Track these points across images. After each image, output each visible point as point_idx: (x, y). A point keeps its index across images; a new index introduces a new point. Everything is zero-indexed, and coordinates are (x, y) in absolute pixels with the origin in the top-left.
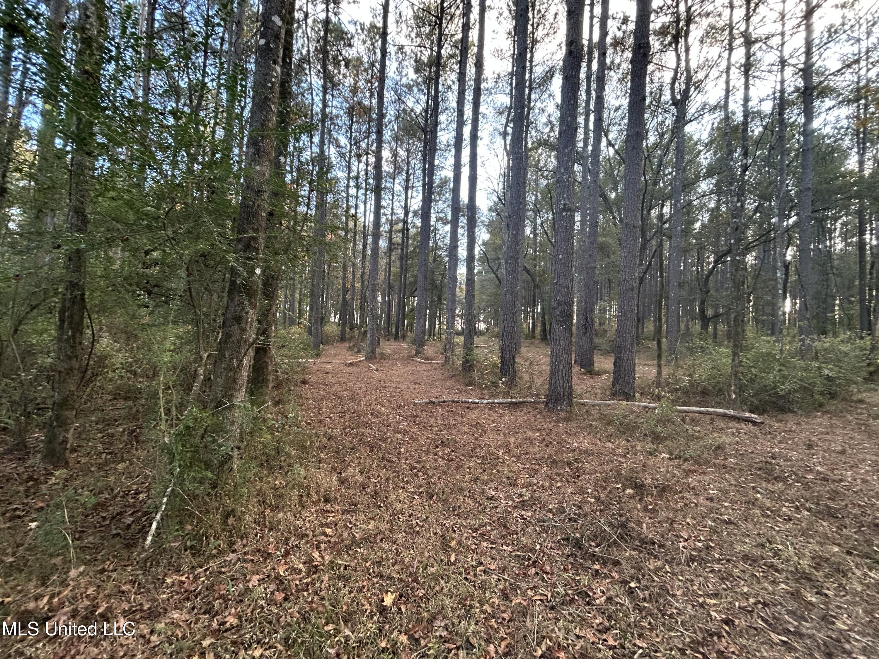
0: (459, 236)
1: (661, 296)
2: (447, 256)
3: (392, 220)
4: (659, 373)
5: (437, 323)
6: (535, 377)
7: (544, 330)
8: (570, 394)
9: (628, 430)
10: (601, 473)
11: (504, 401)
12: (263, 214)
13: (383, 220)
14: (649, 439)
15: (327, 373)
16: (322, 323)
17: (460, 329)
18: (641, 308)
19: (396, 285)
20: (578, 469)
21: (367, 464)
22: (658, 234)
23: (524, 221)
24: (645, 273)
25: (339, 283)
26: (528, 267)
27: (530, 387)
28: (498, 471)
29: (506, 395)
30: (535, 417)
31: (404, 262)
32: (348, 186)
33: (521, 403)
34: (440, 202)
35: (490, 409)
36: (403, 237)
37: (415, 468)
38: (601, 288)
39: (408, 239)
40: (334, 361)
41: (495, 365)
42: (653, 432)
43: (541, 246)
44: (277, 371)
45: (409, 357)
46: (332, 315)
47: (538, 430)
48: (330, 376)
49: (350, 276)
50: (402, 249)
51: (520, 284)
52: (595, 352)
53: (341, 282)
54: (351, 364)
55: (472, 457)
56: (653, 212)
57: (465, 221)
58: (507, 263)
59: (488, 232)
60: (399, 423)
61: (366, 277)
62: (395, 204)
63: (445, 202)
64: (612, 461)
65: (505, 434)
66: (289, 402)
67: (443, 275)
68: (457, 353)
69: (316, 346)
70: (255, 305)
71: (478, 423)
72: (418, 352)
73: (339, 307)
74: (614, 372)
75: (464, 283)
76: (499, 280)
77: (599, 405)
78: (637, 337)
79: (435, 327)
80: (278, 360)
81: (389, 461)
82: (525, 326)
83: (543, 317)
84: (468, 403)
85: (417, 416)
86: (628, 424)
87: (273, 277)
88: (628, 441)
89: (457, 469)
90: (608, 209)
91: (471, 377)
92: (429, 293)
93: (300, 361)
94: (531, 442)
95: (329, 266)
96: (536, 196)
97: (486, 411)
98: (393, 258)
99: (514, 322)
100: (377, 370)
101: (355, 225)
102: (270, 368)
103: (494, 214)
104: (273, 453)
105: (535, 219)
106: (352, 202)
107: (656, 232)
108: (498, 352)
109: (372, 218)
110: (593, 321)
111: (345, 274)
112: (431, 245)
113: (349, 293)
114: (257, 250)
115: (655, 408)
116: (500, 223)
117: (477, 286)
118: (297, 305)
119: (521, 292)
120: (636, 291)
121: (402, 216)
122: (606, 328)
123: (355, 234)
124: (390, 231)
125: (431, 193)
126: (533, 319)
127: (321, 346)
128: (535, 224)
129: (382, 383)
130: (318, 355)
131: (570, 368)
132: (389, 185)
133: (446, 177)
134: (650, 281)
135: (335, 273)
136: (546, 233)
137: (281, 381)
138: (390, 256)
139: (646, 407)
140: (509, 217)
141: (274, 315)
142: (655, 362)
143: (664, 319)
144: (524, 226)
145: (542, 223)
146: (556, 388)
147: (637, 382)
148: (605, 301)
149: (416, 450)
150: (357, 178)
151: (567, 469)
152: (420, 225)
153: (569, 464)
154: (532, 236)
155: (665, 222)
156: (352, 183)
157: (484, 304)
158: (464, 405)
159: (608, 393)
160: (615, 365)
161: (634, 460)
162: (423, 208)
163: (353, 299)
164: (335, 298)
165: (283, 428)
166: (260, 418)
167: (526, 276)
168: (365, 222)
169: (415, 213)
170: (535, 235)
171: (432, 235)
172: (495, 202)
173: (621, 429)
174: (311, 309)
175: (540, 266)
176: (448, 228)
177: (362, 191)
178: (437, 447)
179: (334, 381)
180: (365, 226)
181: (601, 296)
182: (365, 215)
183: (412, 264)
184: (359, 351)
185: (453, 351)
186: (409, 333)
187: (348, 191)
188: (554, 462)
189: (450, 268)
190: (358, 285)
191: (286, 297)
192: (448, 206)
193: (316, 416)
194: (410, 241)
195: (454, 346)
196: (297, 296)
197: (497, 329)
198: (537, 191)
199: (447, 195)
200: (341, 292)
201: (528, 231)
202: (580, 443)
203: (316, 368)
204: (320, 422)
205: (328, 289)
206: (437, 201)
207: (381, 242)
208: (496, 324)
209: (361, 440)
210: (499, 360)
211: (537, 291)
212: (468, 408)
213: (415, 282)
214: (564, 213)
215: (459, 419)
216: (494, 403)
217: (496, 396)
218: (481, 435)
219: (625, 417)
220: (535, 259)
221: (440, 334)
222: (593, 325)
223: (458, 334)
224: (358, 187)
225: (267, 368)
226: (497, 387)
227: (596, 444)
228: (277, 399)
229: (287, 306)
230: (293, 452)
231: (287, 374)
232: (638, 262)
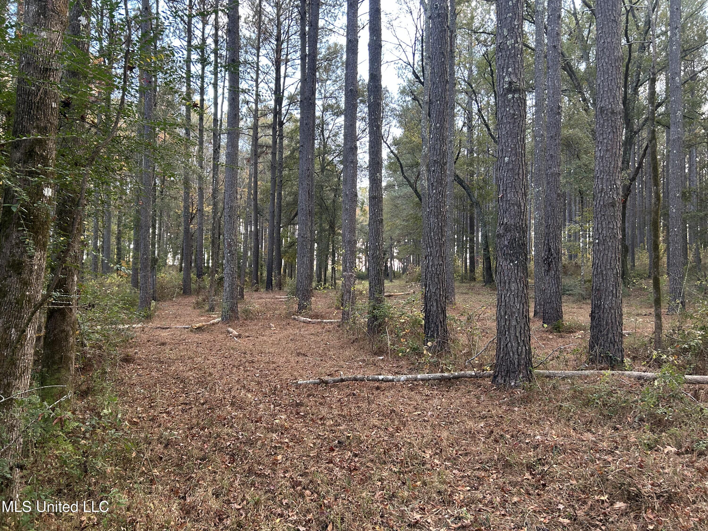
0: (358, 132)
1: (656, 213)
2: (341, 162)
3: (257, 110)
4: (659, 327)
5: (330, 262)
6: (476, 338)
7: (488, 269)
8: (529, 362)
9: (616, 412)
10: (577, 480)
11: (432, 375)
12: (54, 105)
13: (244, 109)
14: (647, 425)
15: (163, 344)
16: (153, 268)
17: (364, 269)
18: (628, 231)
19: (267, 207)
20: (543, 474)
21: (226, 482)
22: (649, 123)
23: (453, 108)
24: (633, 179)
25: (178, 207)
26: (461, 176)
27: (469, 354)
28: (424, 484)
29: (435, 366)
30: (478, 398)
31: (277, 173)
32: (188, 61)
33: (457, 378)
34: (329, 82)
35: (411, 389)
36: (274, 135)
37: (300, 483)
38: (570, 204)
39: (281, 139)
40: (173, 325)
41: (416, 322)
42: (652, 415)
43: (480, 144)
44: (83, 345)
45: (288, 316)
46: (170, 256)
47: (483, 417)
48: (167, 349)
49: (195, 196)
50: (274, 154)
51: (449, 202)
52: (564, 298)
53: (182, 205)
54: (199, 328)
55: (385, 463)
56: (641, 89)
57: (366, 110)
58: (429, 171)
59: (401, 125)
60: (274, 416)
61: (220, 197)
62: (261, 85)
63: (335, 81)
64: (593, 461)
65: (433, 427)
66: (102, 391)
67: (336, 191)
68: (360, 306)
69: (146, 303)
70: (44, 245)
71: (393, 411)
72: (301, 307)
73: (179, 241)
74: (592, 328)
75: (367, 201)
76: (418, 196)
77: (571, 377)
78: (624, 274)
79: (326, 269)
80: (85, 327)
81: (259, 475)
82: (459, 263)
83: (486, 249)
84: (378, 380)
85: (300, 404)
86: (616, 404)
87: (73, 200)
88: (616, 429)
89: (362, 482)
90: (576, 87)
91: (381, 341)
92: (316, 218)
93: (121, 327)
94: (473, 437)
95: (163, 182)
96: (470, 70)
97: (405, 392)
98: (260, 167)
99: (443, 258)
100: (239, 336)
101: (201, 119)
102: (71, 340)
103: (409, 99)
104: (77, 472)
105: (469, 104)
106: (196, 84)
107: (646, 120)
108: (421, 302)
109: (226, 107)
110: (558, 252)
111: (187, 193)
112: (317, 146)
113: (195, 221)
114: (45, 161)
115: (654, 379)
116: (418, 112)
117: (386, 207)
118: (113, 240)
119: (451, 212)
120: (619, 206)
121: (272, 104)
122: (579, 262)
123: (201, 131)
124: (255, 127)
125: (313, 69)
126: (472, 252)
127: (153, 303)
128: (470, 113)
129: (248, 356)
130: (148, 318)
131: (527, 323)
132: (250, 58)
133: (336, 45)
134: (641, 192)
135: (172, 192)
136: (487, 126)
137: (90, 359)
138: (256, 164)
139: (640, 378)
140: (430, 102)
141: (77, 258)
142: (652, 310)
143: (662, 246)
144: (454, 116)
145: (479, 111)
146: (508, 353)
147: (626, 341)
148: (576, 222)
149: (300, 457)
150: (202, 47)
151: (527, 475)
152: (299, 116)
153: (530, 467)
154: (465, 129)
155: (660, 105)
156: (195, 56)
157: (397, 232)
158: (372, 384)
159: (584, 358)
160: (592, 316)
161: (625, 458)
162: (302, 92)
163: (201, 230)
164: (174, 229)
165: (93, 432)
166: (54, 418)
167: (458, 189)
168: (216, 114)
169: (292, 99)
170: (471, 128)
171: (317, 132)
172: (409, 81)
173: (606, 412)
174: (136, 248)
175: (479, 174)
176: (341, 120)
177: (209, 68)
178: (332, 450)
179: (173, 356)
180: (215, 120)
181: (570, 215)
182: (216, 104)
183: (289, 176)
184: (212, 309)
185: (353, 303)
186: (288, 279)
187: (188, 67)
188: (508, 465)
189: (345, 180)
190: (208, 209)
191: (96, 230)
192: (340, 88)
193: (145, 411)
194: (286, 142)
195: (354, 297)
196: (114, 228)
197: (418, 269)
198: (471, 64)
199: (339, 72)
200: (182, 219)
201: (459, 122)
202: (545, 435)
203: (145, 337)
204: (153, 420)
205: (161, 216)
206: (324, 81)
207: (241, 143)
208: (417, 262)
209: (215, 445)
210: (422, 315)
211: (476, 211)
212: (378, 388)
213: (295, 202)
214: (510, 96)
215: (364, 405)
216: (416, 380)
217: (419, 369)
218: (398, 429)
219: (610, 394)
220: (471, 165)
221: (334, 278)
222: (560, 258)
223: (361, 277)
224: (204, 61)
225: (67, 340)
226: (420, 355)
227: (569, 436)
228: (84, 387)
229: (99, 244)
230: (109, 469)
231: (100, 348)
232: (620, 164)
